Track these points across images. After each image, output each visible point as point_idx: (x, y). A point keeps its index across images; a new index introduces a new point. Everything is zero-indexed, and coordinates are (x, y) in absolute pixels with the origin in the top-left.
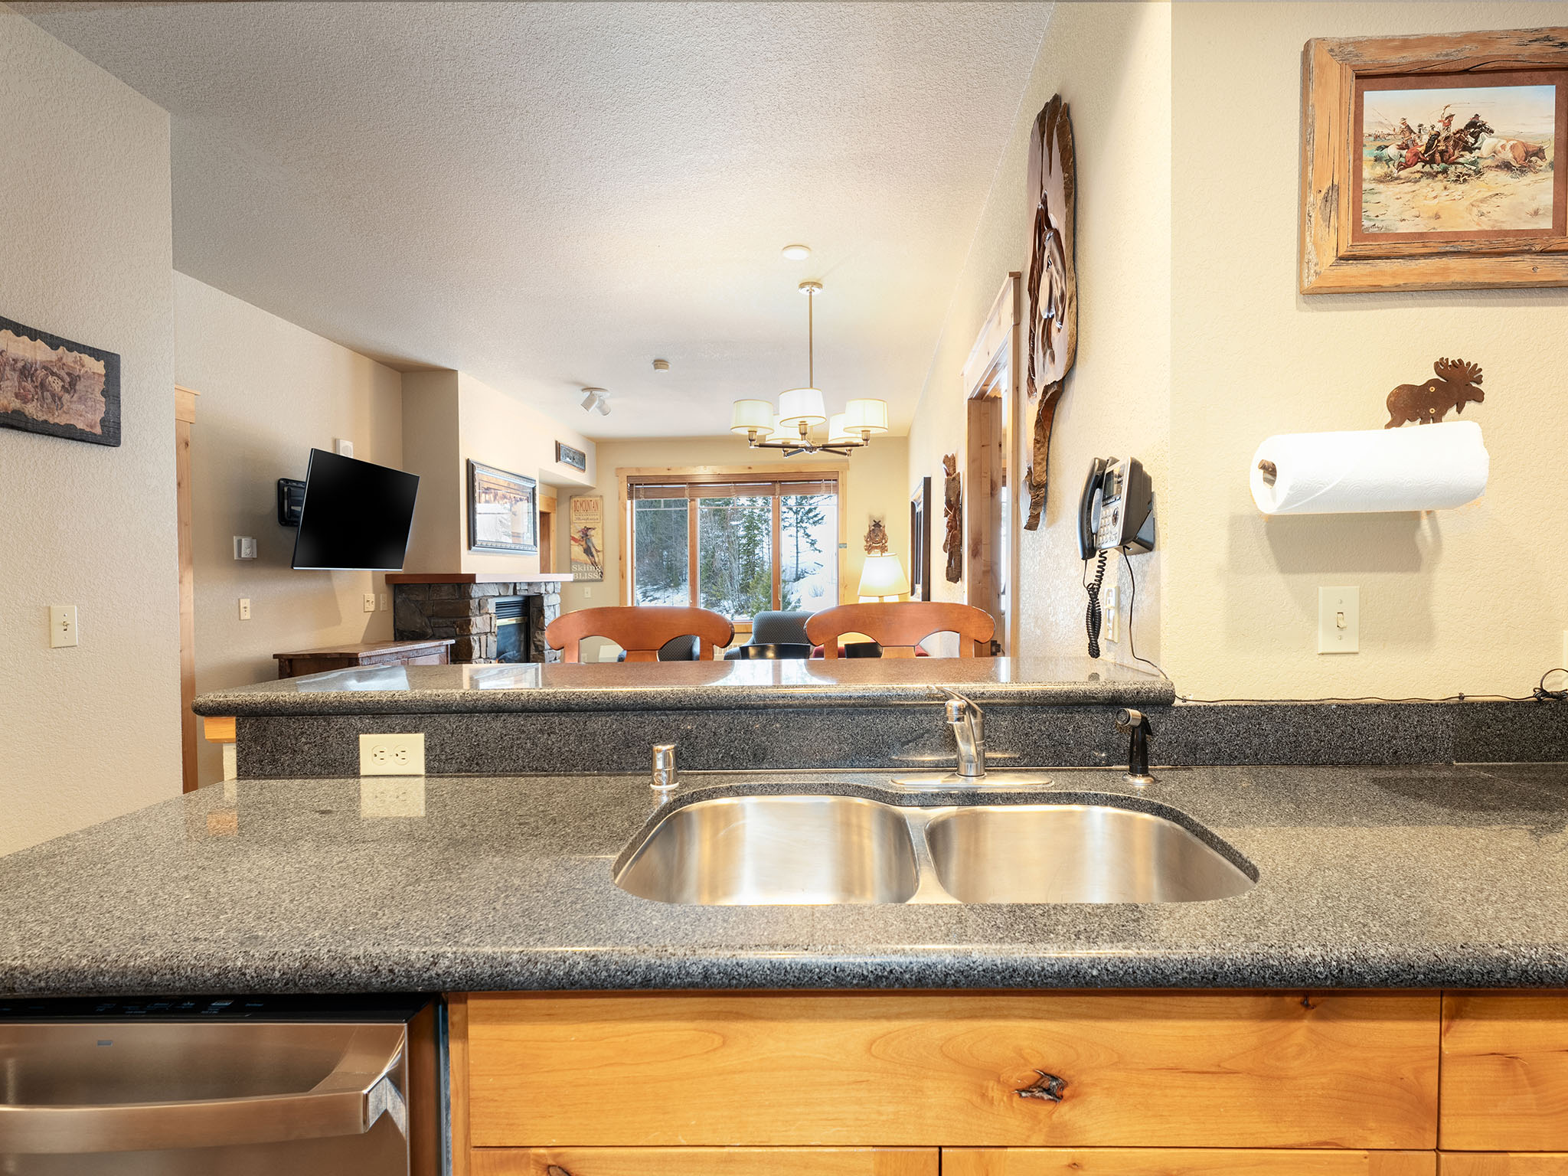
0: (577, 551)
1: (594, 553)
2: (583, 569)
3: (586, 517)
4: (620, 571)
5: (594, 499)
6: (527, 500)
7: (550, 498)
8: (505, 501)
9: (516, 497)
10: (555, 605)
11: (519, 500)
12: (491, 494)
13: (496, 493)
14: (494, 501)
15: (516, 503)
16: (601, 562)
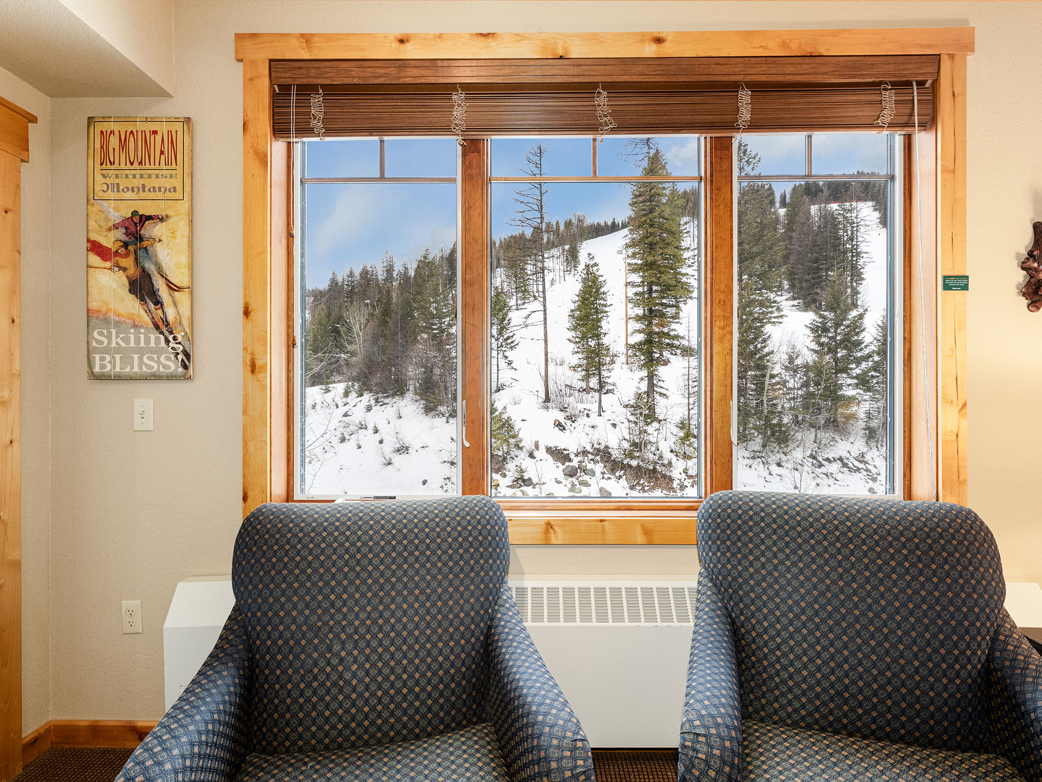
0: (110, 286)
1: (163, 292)
3: (138, 182)
4: (245, 349)
5: (163, 128)
16: (186, 323)
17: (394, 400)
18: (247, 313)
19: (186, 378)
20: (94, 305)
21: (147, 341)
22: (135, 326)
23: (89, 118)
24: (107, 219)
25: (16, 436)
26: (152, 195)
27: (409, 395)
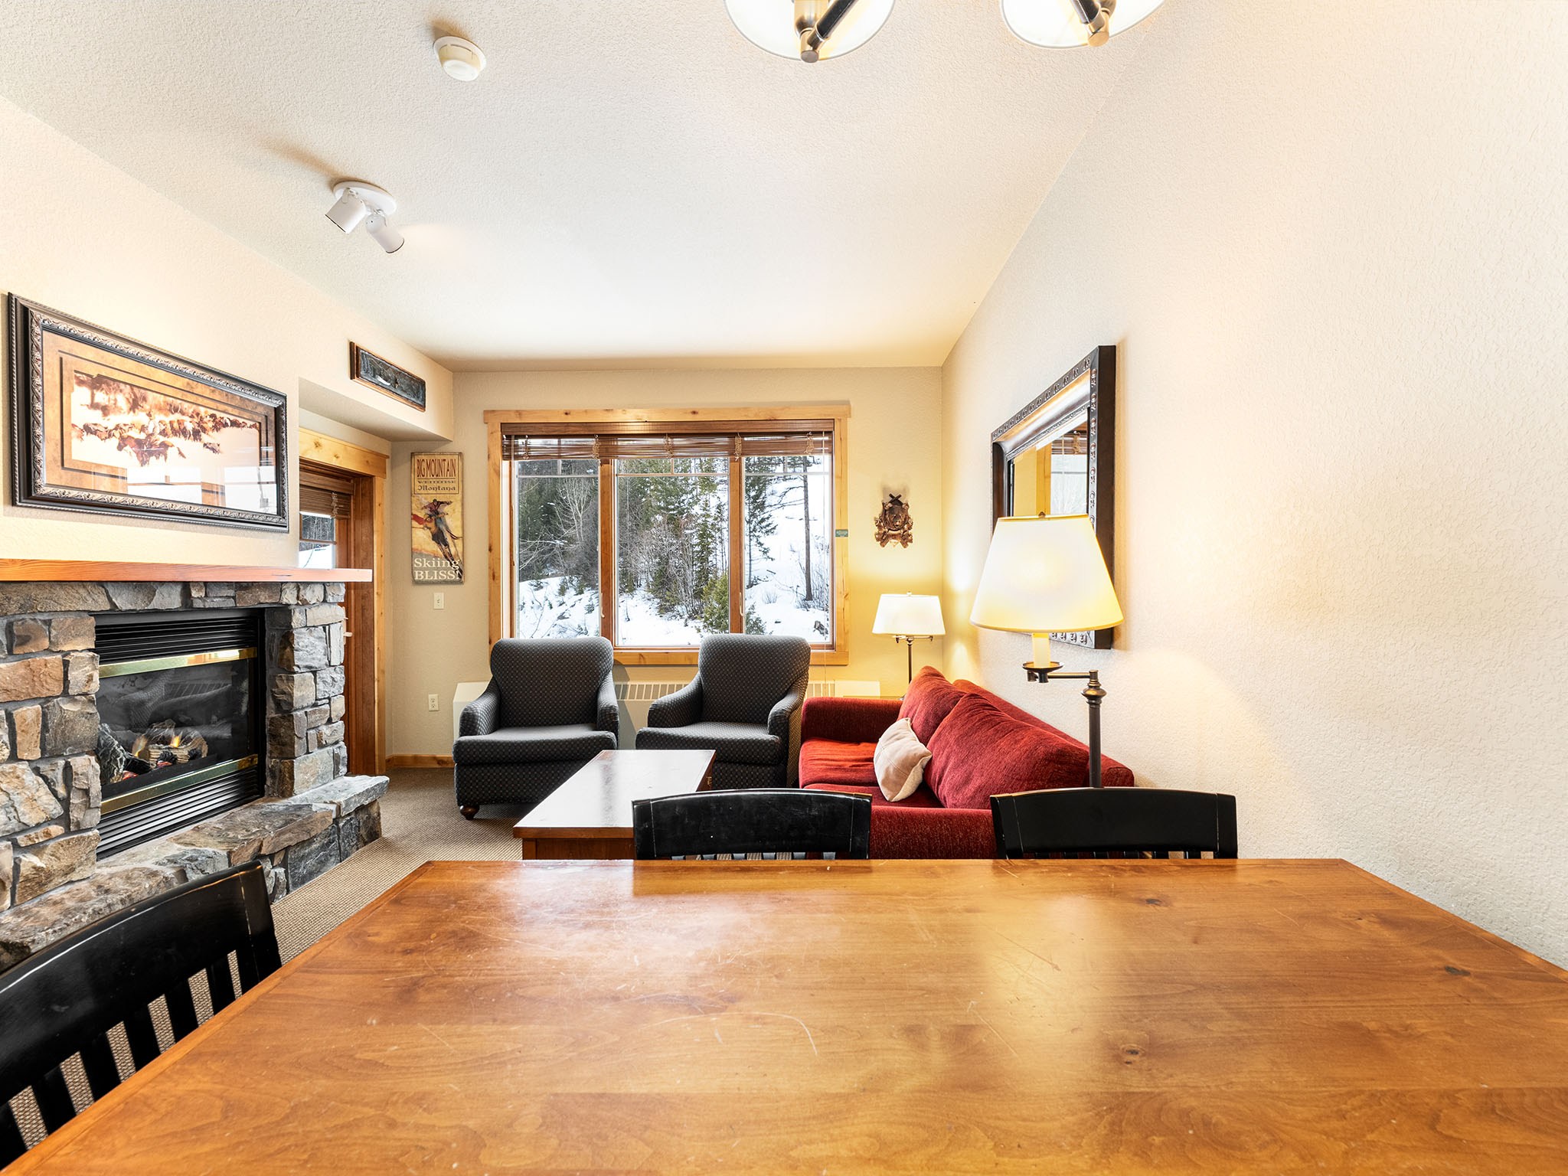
0: (422, 537)
1: (449, 539)
2: (431, 564)
3: (436, 485)
4: (490, 568)
5: (448, 458)
6: (256, 427)
7: (372, 452)
8: (177, 416)
9: (218, 417)
10: (328, 625)
11: (229, 424)
12: (115, 392)
13: (138, 395)
14: (130, 409)
15: (220, 429)
16: (460, 555)
18: (490, 549)
19: (460, 582)
20: (415, 547)
22: (436, 557)
23: (412, 453)
24: (421, 504)
26: (443, 492)
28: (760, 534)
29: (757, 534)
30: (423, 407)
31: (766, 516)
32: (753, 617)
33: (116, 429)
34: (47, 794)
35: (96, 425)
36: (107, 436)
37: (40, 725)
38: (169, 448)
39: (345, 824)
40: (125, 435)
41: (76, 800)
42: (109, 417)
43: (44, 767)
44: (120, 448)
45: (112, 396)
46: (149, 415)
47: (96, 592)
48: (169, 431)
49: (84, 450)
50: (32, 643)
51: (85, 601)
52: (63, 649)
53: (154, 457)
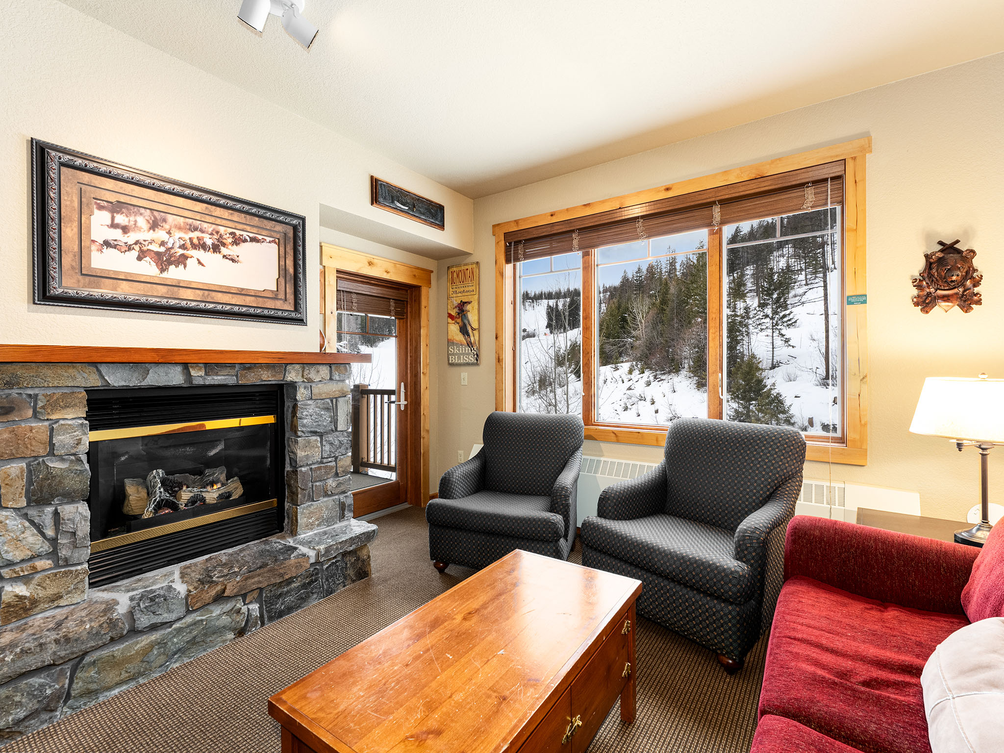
1: (470, 331)
3: (462, 289)
4: (496, 352)
5: (470, 267)
6: (275, 243)
7: (418, 268)
8: (197, 234)
9: (237, 234)
10: (336, 398)
11: (249, 240)
12: (135, 216)
13: (158, 217)
14: (150, 229)
15: (239, 244)
16: (477, 343)
17: (670, 377)
18: (496, 338)
19: (477, 364)
20: (449, 337)
21: (465, 351)
22: (462, 345)
23: (448, 267)
24: (453, 305)
25: (428, 386)
26: (466, 294)
27: (684, 372)
28: (782, 327)
29: (779, 327)
30: (442, 226)
31: (787, 312)
32: (774, 392)
33: (136, 243)
34: (33, 535)
35: (116, 240)
36: (127, 249)
37: (25, 480)
38: (189, 259)
39: (330, 566)
40: (145, 248)
41: (63, 540)
42: (128, 235)
43: (33, 512)
44: (139, 258)
45: (132, 218)
46: (169, 233)
47: (87, 371)
48: (189, 245)
49: (101, 260)
50: (15, 413)
51: (74, 378)
52: (51, 417)
53: (173, 266)
